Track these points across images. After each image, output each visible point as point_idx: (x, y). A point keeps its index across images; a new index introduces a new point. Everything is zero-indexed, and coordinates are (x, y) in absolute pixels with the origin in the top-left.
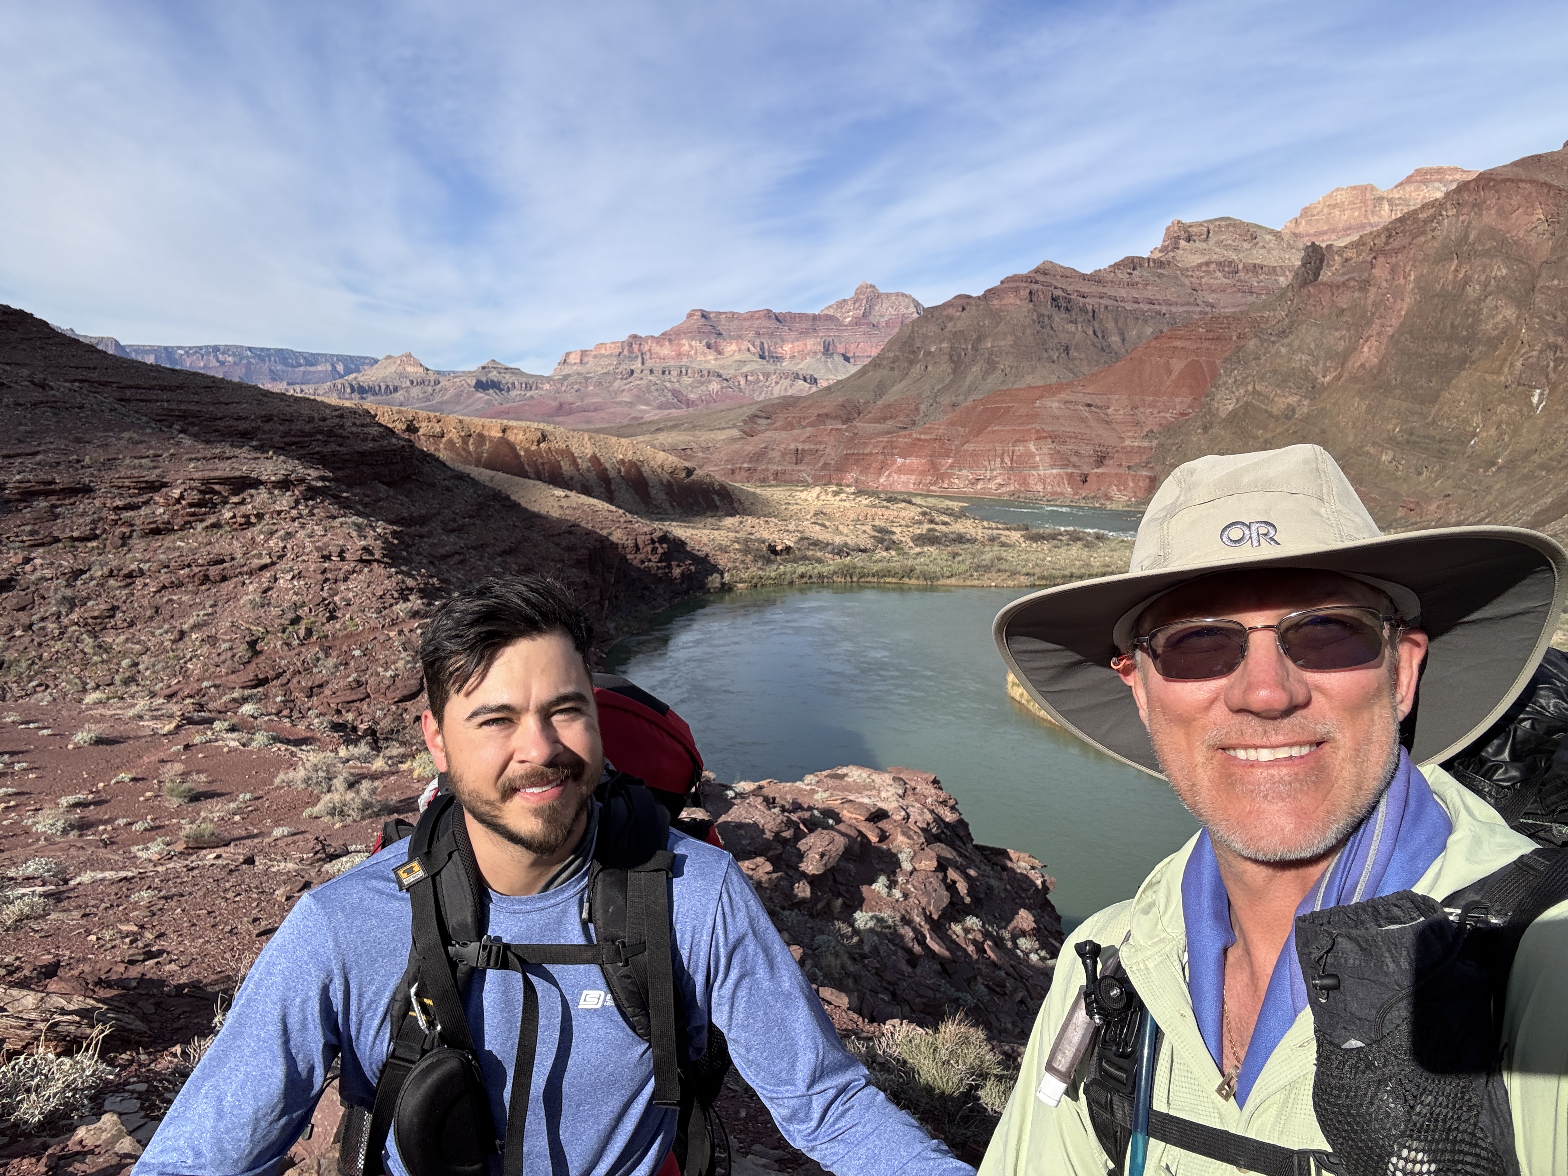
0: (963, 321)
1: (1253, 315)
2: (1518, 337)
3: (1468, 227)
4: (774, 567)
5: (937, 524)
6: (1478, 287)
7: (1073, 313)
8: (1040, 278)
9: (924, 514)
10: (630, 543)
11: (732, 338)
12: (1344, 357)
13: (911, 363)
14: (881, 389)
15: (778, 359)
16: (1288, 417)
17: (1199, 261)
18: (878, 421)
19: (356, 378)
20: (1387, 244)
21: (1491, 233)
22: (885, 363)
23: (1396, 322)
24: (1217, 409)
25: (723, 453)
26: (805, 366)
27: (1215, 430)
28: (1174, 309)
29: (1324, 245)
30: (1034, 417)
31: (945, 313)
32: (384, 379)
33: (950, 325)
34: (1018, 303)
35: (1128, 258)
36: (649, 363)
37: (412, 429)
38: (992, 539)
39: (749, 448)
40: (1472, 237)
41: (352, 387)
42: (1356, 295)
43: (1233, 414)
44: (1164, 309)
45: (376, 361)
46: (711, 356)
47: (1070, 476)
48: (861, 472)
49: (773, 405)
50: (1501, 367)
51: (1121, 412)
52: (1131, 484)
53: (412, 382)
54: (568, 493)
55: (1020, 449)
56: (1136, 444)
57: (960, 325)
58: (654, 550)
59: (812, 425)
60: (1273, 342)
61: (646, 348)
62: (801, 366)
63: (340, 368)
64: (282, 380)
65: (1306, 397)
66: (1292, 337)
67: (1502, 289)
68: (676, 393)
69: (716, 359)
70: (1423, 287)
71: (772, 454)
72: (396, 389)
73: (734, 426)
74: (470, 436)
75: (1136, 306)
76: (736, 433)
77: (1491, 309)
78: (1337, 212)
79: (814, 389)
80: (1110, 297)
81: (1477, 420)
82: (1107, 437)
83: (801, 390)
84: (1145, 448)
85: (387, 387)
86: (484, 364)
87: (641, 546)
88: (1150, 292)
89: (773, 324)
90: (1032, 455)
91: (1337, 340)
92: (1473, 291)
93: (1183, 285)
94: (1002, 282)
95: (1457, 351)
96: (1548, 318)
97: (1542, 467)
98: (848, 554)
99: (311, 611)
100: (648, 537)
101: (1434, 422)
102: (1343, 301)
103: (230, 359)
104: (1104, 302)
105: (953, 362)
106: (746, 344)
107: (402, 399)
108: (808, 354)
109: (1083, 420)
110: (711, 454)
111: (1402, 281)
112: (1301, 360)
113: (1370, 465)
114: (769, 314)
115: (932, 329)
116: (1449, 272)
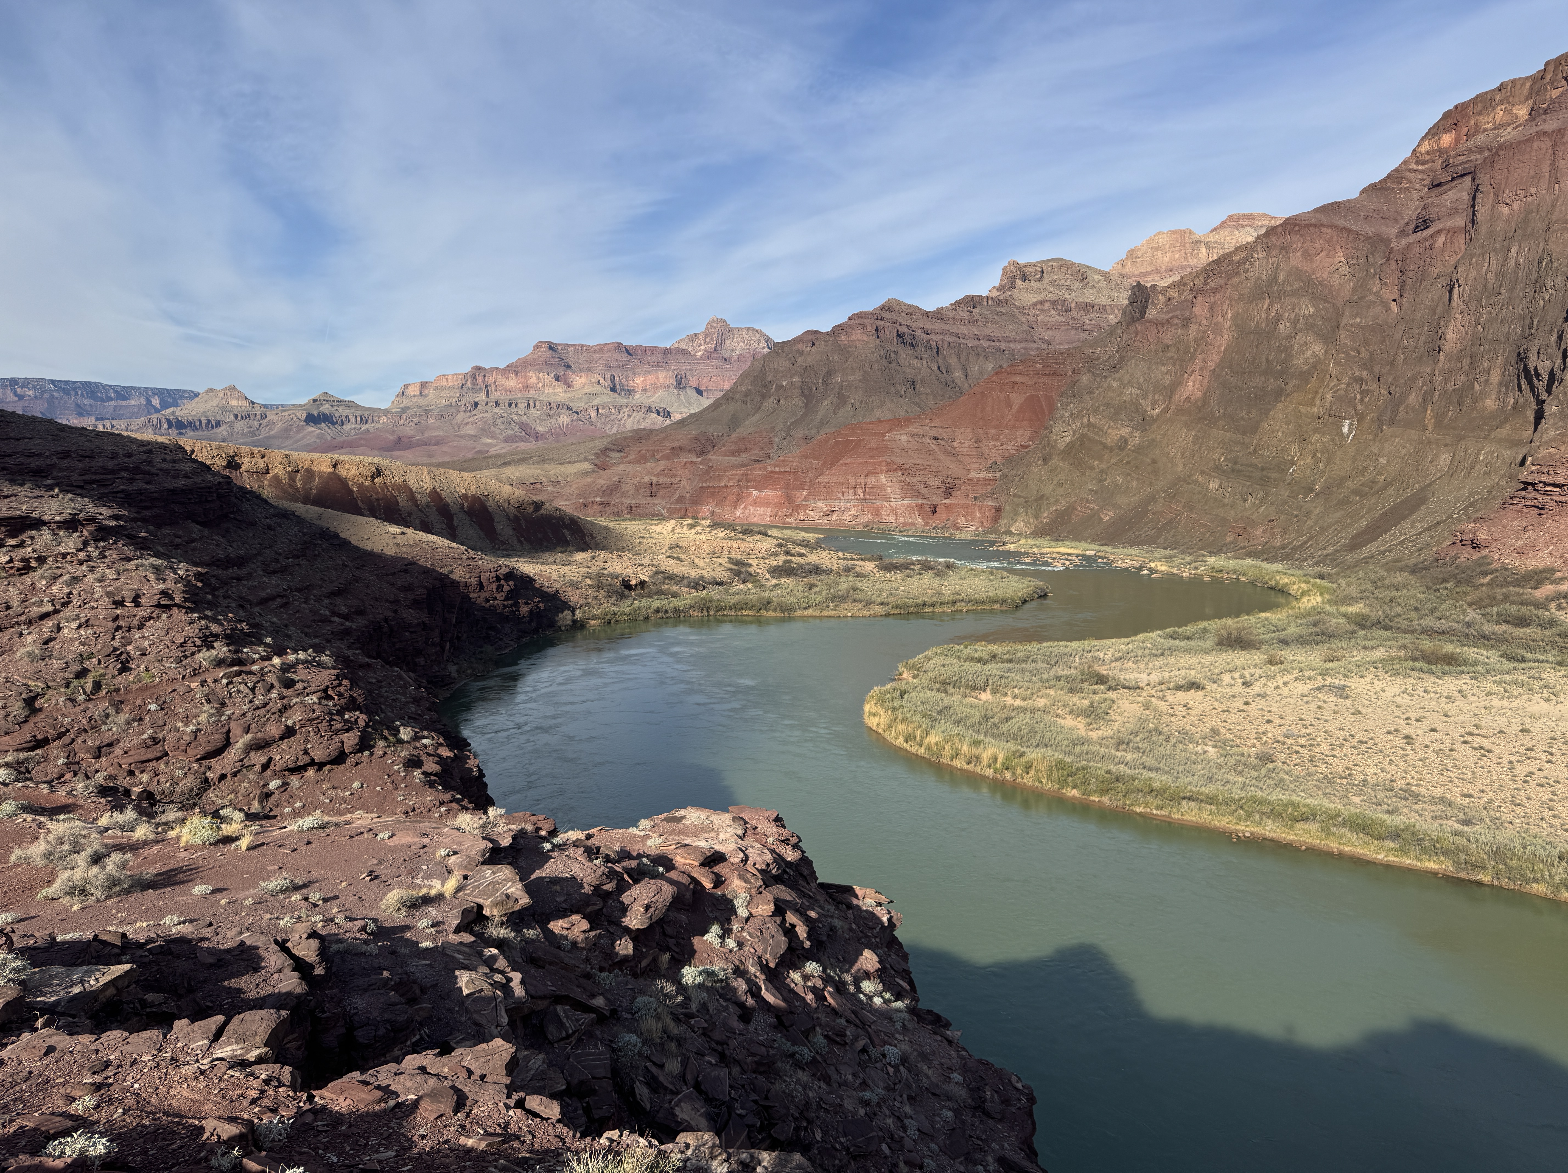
0: (813, 356)
1: (1086, 351)
2: (1327, 371)
3: (1277, 268)
4: (628, 602)
5: (793, 555)
6: (1288, 325)
7: (918, 349)
8: (886, 315)
9: (780, 546)
10: (474, 581)
11: (581, 370)
12: (1171, 391)
13: (764, 397)
14: (734, 423)
15: (629, 392)
16: (1121, 448)
17: (1035, 300)
18: (733, 453)
19: (173, 412)
20: (1205, 284)
21: (1298, 273)
22: (738, 396)
23: (1216, 358)
24: (1056, 441)
25: (574, 486)
26: (657, 399)
27: (1055, 461)
28: (1012, 346)
29: (1148, 285)
30: (884, 449)
31: (795, 348)
32: (205, 414)
33: (800, 360)
34: (866, 338)
35: (968, 297)
36: (494, 396)
37: (233, 464)
38: (847, 570)
39: (602, 482)
40: (1281, 278)
41: (169, 422)
42: (1180, 332)
43: (1070, 446)
44: (1003, 346)
45: (196, 395)
46: (560, 388)
47: (921, 507)
48: (717, 505)
49: (626, 438)
50: (1313, 399)
51: (966, 445)
52: (978, 514)
53: (236, 416)
54: (405, 530)
55: (871, 481)
56: (981, 475)
57: (810, 360)
58: (500, 588)
59: (666, 457)
60: (1105, 377)
61: (490, 380)
62: (653, 399)
63: (156, 402)
64: (89, 414)
65: (1137, 430)
66: (1122, 372)
67: (1310, 327)
68: (523, 426)
69: (566, 392)
70: (1240, 327)
71: (625, 488)
72: (218, 424)
73: (586, 459)
74: (297, 471)
75: (977, 342)
76: (587, 466)
77: (1301, 346)
78: (1159, 253)
79: (668, 422)
80: (952, 334)
81: (1294, 449)
82: (954, 468)
83: (653, 424)
84: (989, 479)
85: (209, 421)
86: (313, 397)
87: (485, 584)
88: (990, 329)
89: (623, 357)
90: (884, 487)
91: (1163, 373)
92: (1284, 328)
93: (1019, 323)
94: (849, 319)
95: (1273, 384)
96: (1353, 353)
97: (1356, 492)
98: (704, 588)
99: (99, 663)
100: (493, 574)
101: (1255, 451)
102: (1168, 338)
103: (30, 393)
104: (947, 338)
105: (804, 396)
106: (596, 377)
107: (225, 433)
108: (661, 387)
109: (931, 453)
110: (562, 488)
111: (1220, 319)
112: (1131, 394)
113: (1199, 493)
114: (618, 347)
115: (783, 363)
116: (1262, 311)
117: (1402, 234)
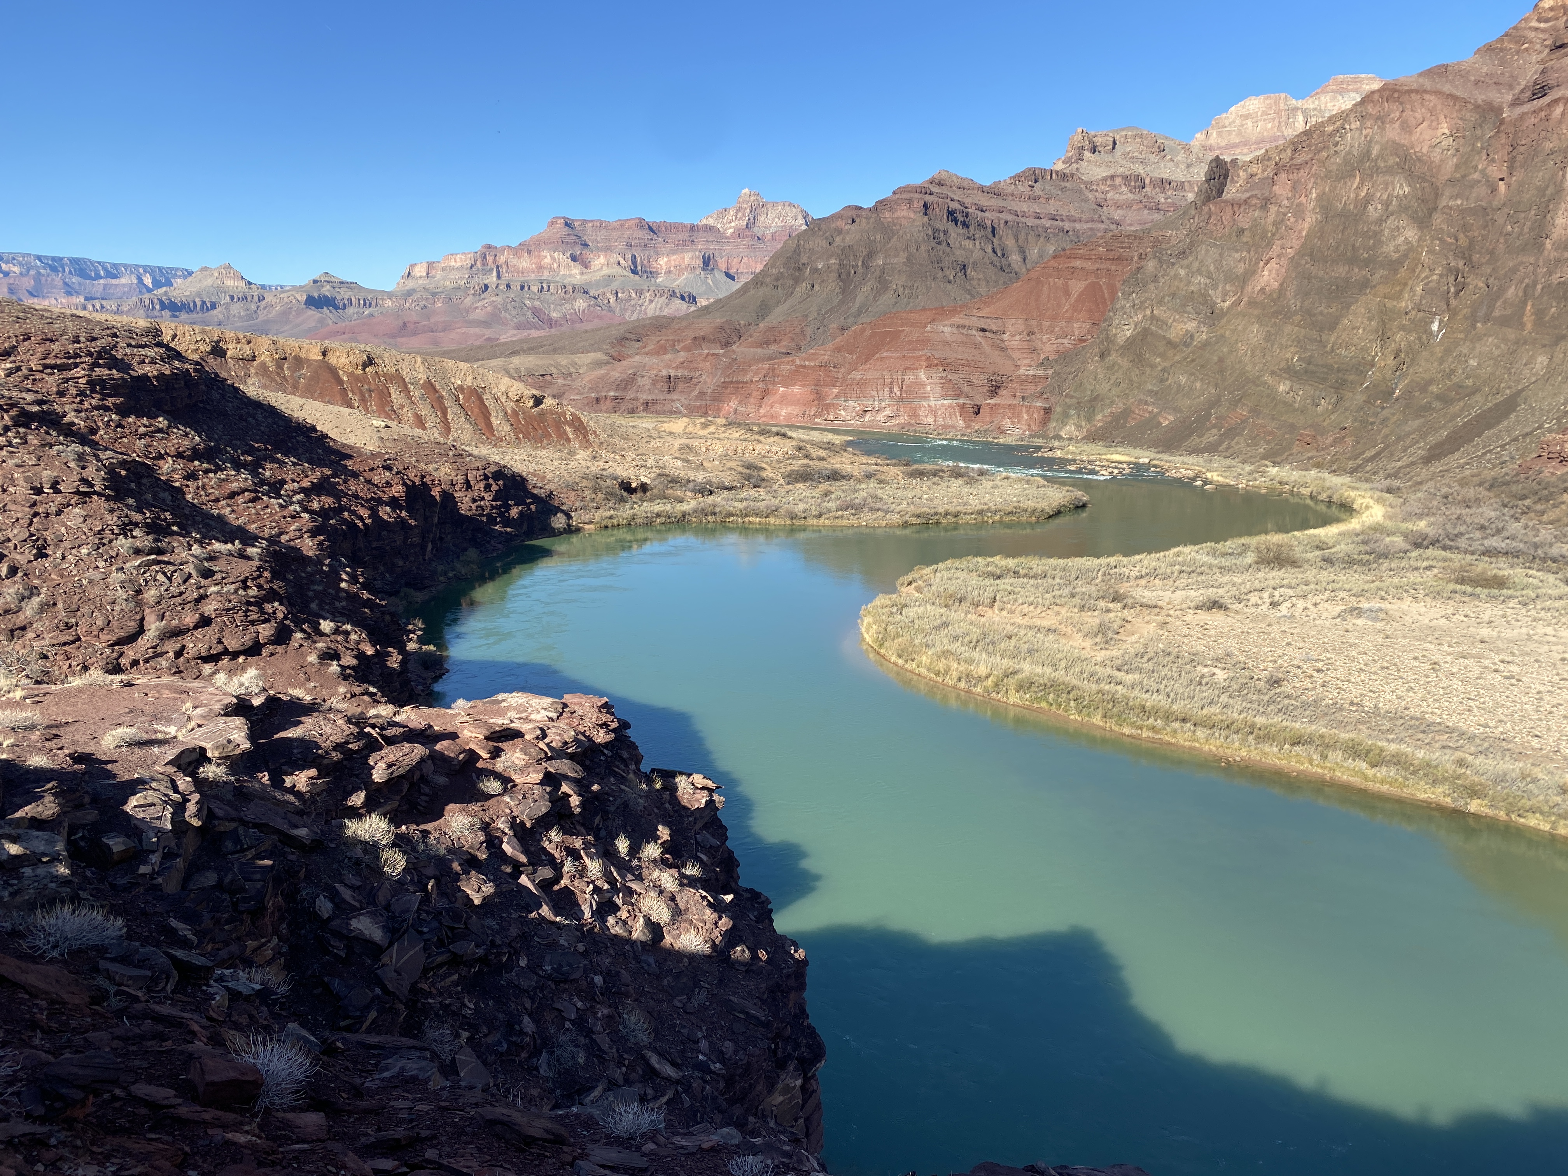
2: (1419, 259)
3: (1370, 141)
4: (628, 506)
5: (812, 459)
6: (1378, 206)
7: (971, 228)
9: (799, 448)
11: (599, 250)
12: (1244, 281)
13: (797, 281)
15: (651, 274)
16: (1186, 345)
17: (1105, 175)
18: (760, 345)
19: (166, 292)
20: (1291, 158)
21: (1394, 147)
22: (768, 280)
23: (1296, 244)
24: (1115, 335)
25: (588, 380)
26: (682, 282)
28: (1077, 226)
29: (1228, 159)
31: (833, 225)
32: (199, 294)
36: (505, 276)
38: (869, 476)
40: (1374, 153)
43: (1131, 341)
44: (1067, 226)
45: (190, 273)
46: (576, 269)
48: (740, 402)
49: (646, 326)
50: (1402, 292)
53: (232, 298)
55: (909, 378)
59: (687, 348)
61: (501, 260)
62: (678, 282)
63: (147, 281)
65: (1205, 324)
67: (1404, 208)
68: (536, 312)
70: (1324, 206)
71: (641, 381)
72: (213, 306)
73: (600, 349)
77: (1392, 231)
78: (1249, 123)
80: (1010, 211)
85: (204, 303)
86: (315, 277)
88: (1052, 207)
89: (646, 234)
90: (923, 385)
91: (1236, 261)
92: (1374, 210)
93: (1087, 200)
94: (895, 192)
95: (1357, 274)
96: (1450, 240)
97: (1440, 397)
98: (711, 493)
101: (1332, 350)
102: (1244, 220)
105: (842, 281)
106: (616, 257)
109: (977, 346)
110: (575, 381)
111: (1303, 199)
112: (1200, 283)
113: (1268, 396)
114: (640, 223)
115: (820, 243)
116: (1351, 190)
117: (1515, 103)
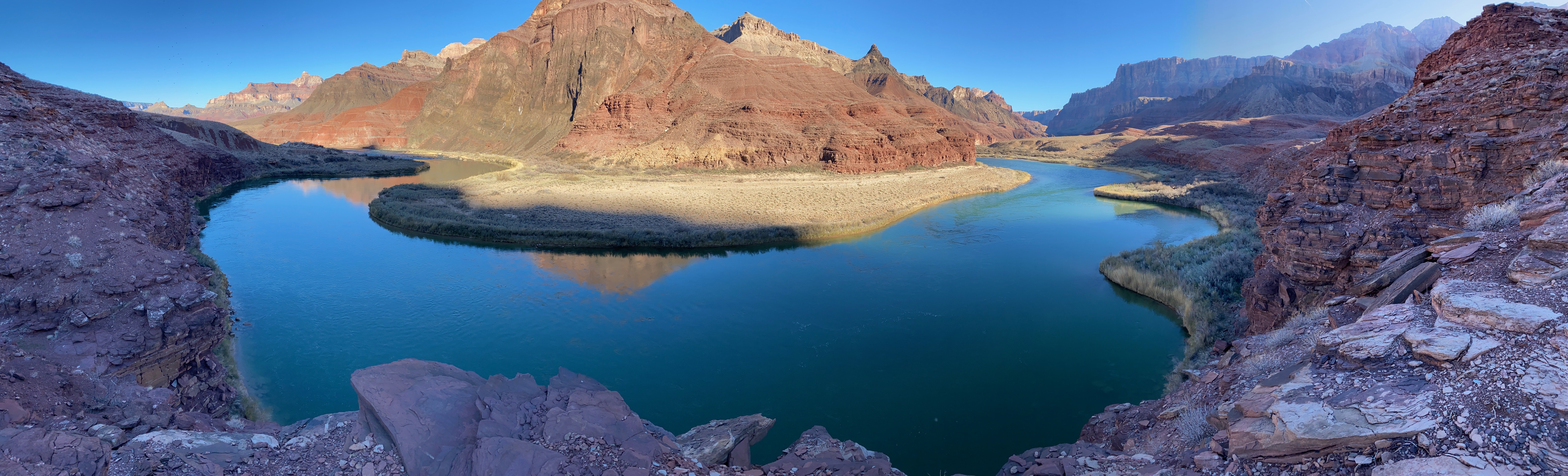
0: (338, 84)
1: (430, 85)
3: (496, 52)
4: (272, 169)
7: (376, 82)
8: (363, 69)
10: (218, 158)
12: (463, 95)
14: (312, 109)
15: (277, 100)
20: (470, 59)
21: (502, 54)
22: (312, 99)
23: (477, 84)
25: (257, 132)
27: (425, 122)
28: (406, 82)
29: (451, 59)
30: (365, 119)
31: (332, 81)
33: (334, 85)
34: (356, 77)
35: (392, 63)
36: (235, 103)
38: (354, 159)
39: (266, 131)
40: (497, 55)
42: (465, 74)
43: (430, 116)
44: (404, 80)
46: (254, 100)
47: (379, 140)
51: (394, 116)
52: (399, 143)
55: (360, 129)
56: (400, 128)
57: (337, 86)
60: (440, 91)
61: (234, 97)
65: (452, 110)
66: (446, 88)
69: (256, 101)
70: (484, 72)
75: (395, 80)
76: (261, 125)
79: (289, 110)
81: (504, 117)
82: (390, 126)
83: (284, 111)
84: (403, 129)
88: (399, 75)
89: (274, 88)
91: (460, 89)
93: (409, 73)
94: (350, 70)
96: (520, 84)
97: (524, 131)
101: (492, 117)
102: (460, 76)
104: (386, 78)
105: (335, 99)
106: (266, 95)
108: (287, 97)
109: (382, 119)
111: (478, 69)
112: (449, 96)
113: (474, 132)
116: (491, 67)
117: (531, 43)
